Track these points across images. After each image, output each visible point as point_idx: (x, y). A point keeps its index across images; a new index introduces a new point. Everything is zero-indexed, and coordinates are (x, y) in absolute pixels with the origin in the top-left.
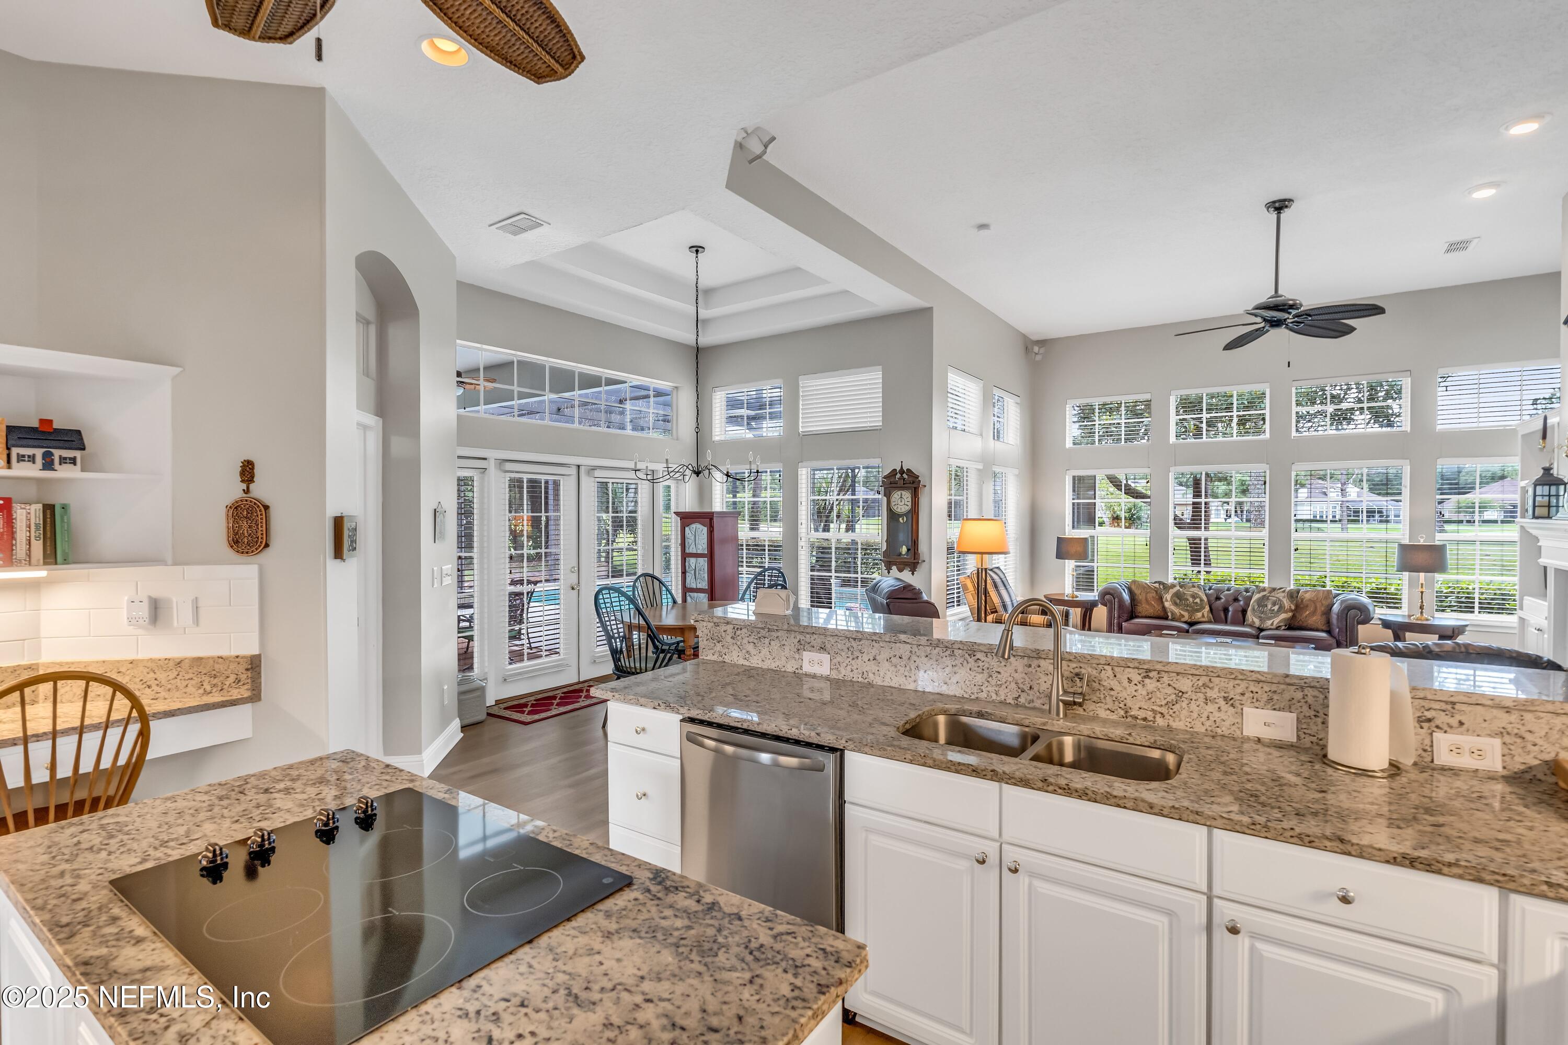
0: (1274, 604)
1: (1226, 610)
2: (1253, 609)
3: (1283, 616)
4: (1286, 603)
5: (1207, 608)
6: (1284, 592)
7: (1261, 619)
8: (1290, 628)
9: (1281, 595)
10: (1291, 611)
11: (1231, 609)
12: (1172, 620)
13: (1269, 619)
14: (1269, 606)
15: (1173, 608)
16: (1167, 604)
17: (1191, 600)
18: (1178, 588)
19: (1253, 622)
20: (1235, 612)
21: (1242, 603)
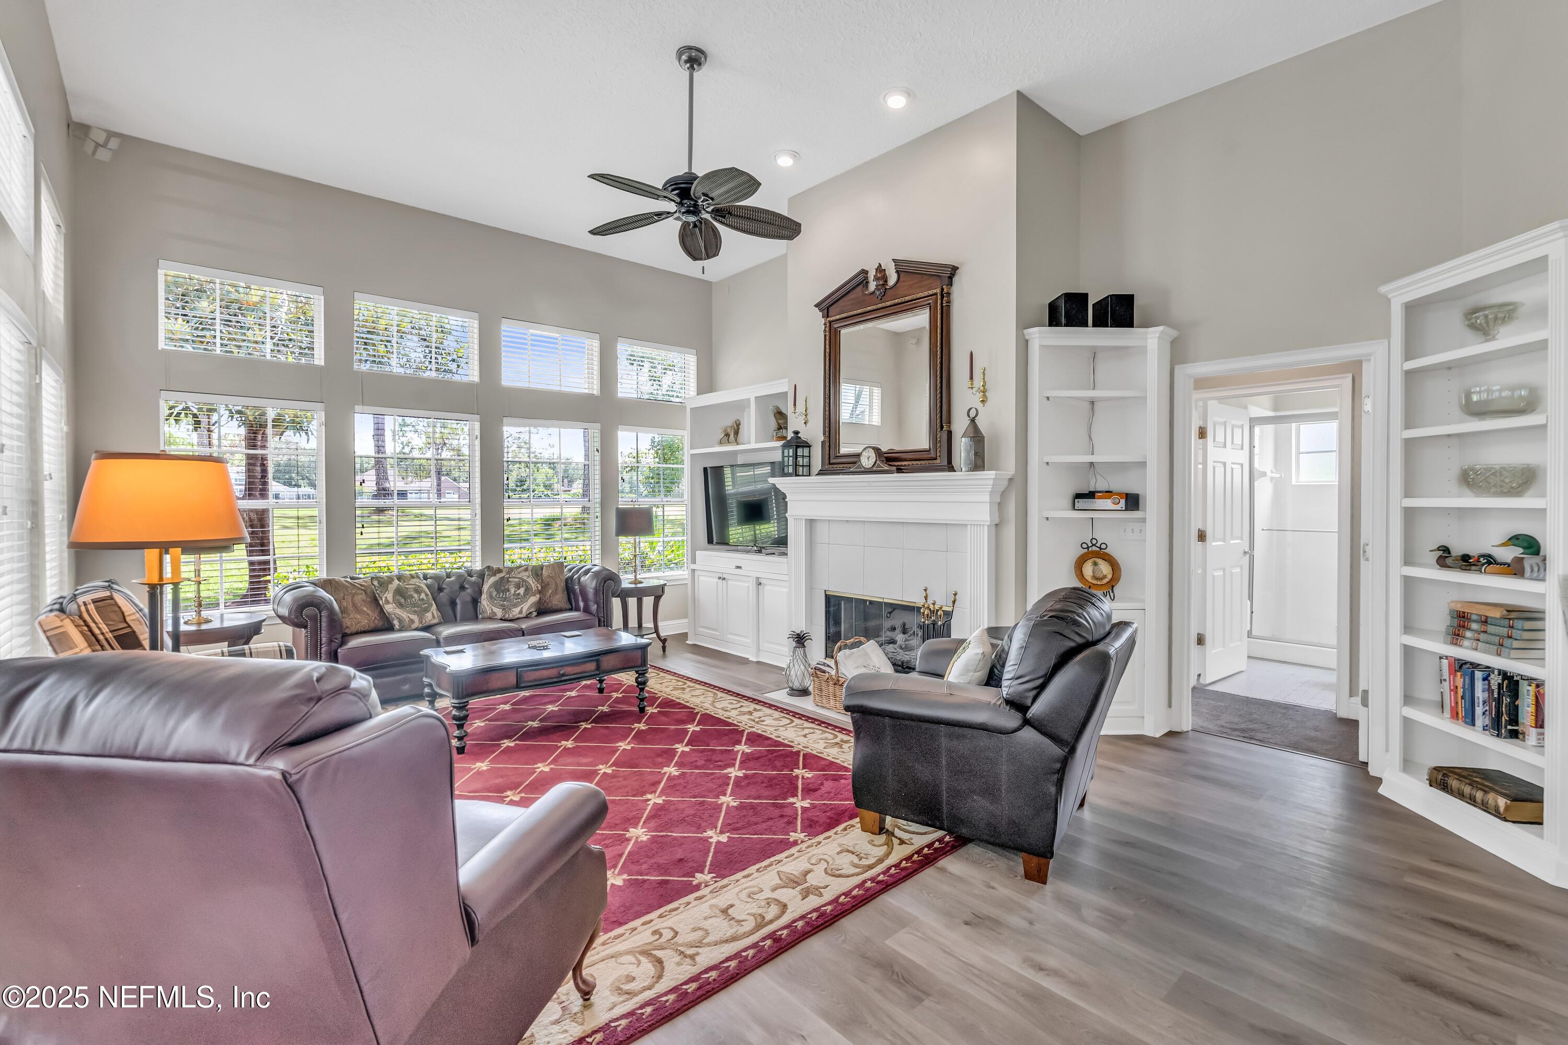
0: (518, 586)
1: (453, 603)
2: (491, 597)
3: (533, 599)
4: (534, 584)
5: (434, 606)
6: (526, 570)
7: (504, 608)
8: (541, 612)
9: (524, 575)
10: (540, 592)
11: (458, 601)
12: (400, 630)
13: (515, 606)
14: (512, 590)
15: (398, 611)
16: (389, 608)
17: (416, 596)
18: (396, 582)
19: (495, 614)
20: (464, 604)
21: (469, 591)
